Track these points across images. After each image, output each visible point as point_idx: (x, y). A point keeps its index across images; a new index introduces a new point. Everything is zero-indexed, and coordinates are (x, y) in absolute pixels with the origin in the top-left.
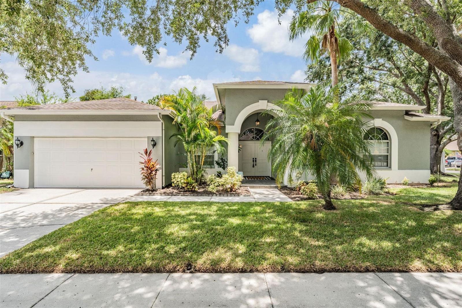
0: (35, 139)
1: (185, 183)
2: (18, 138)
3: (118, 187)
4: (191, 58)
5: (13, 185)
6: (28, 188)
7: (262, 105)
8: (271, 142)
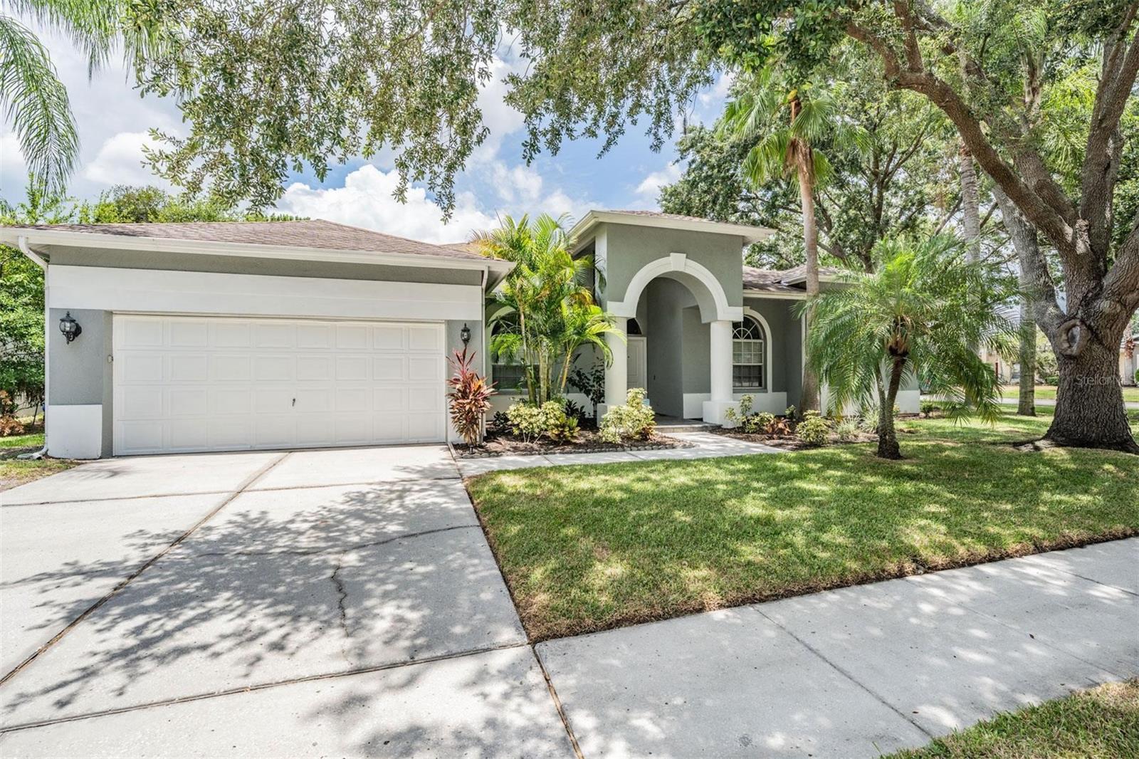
0: (115, 318)
1: (557, 426)
2: (68, 315)
3: (366, 443)
4: (600, 155)
5: (44, 450)
6: (101, 458)
7: (675, 263)
8: (645, 339)
